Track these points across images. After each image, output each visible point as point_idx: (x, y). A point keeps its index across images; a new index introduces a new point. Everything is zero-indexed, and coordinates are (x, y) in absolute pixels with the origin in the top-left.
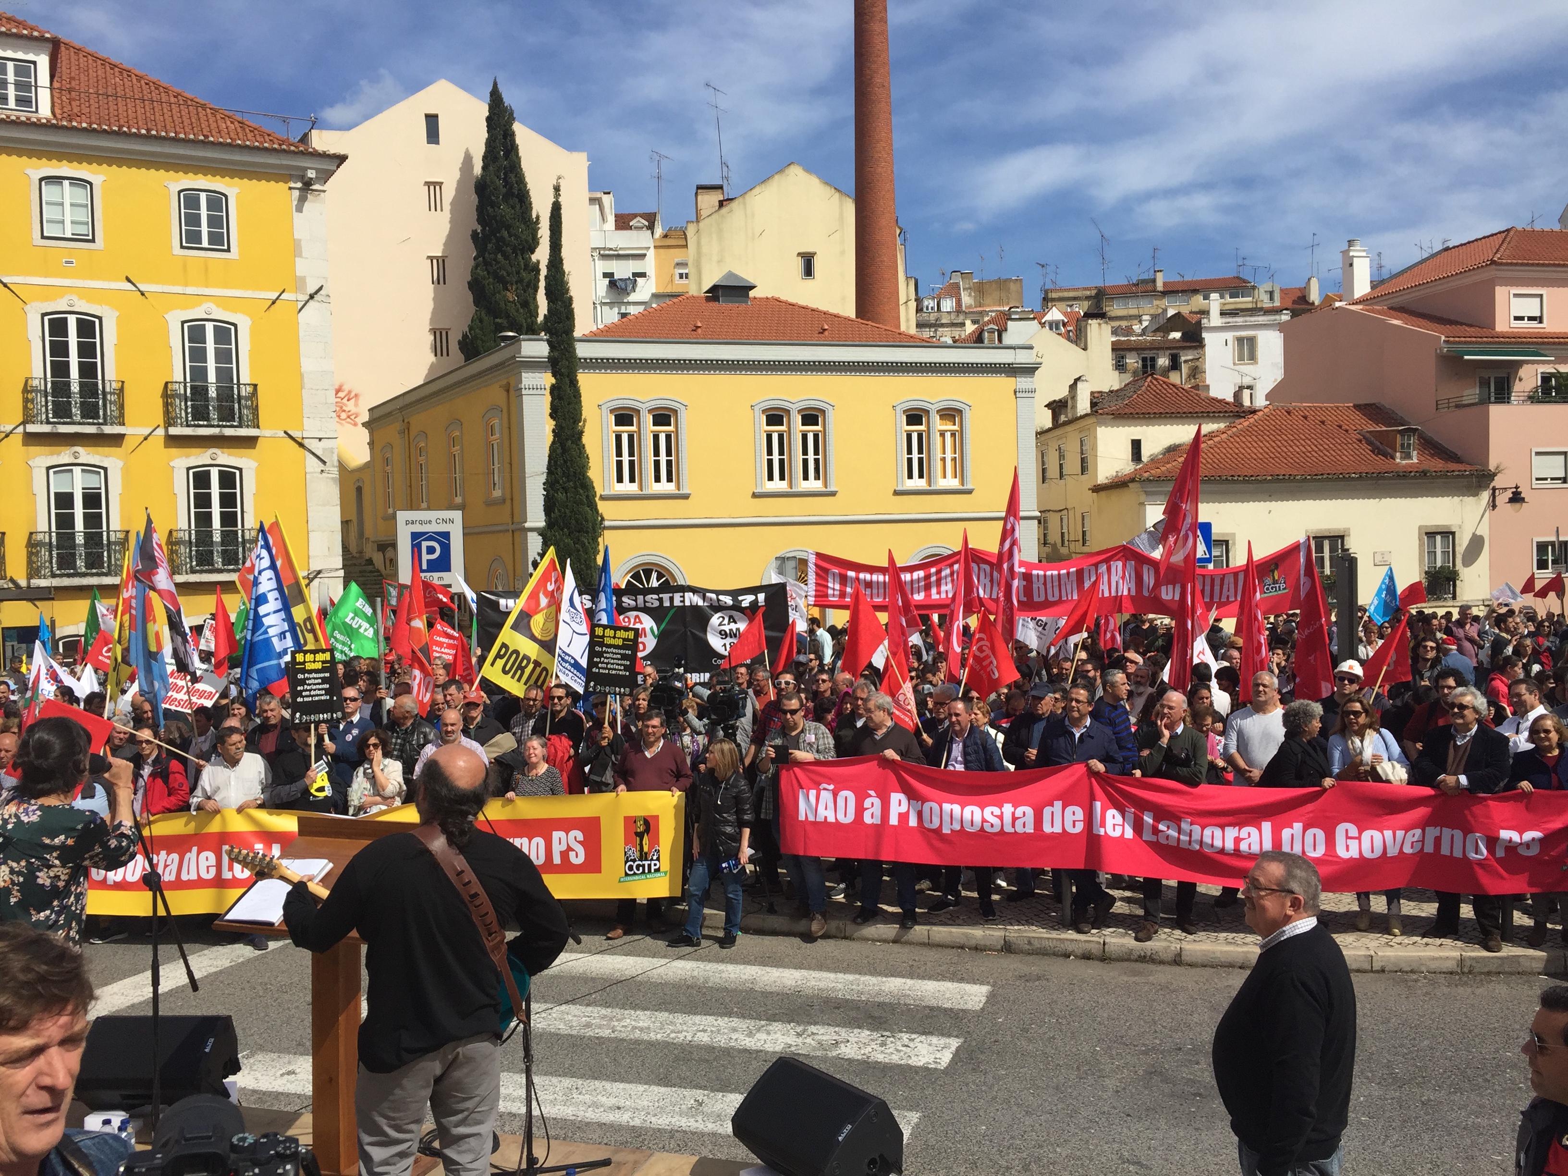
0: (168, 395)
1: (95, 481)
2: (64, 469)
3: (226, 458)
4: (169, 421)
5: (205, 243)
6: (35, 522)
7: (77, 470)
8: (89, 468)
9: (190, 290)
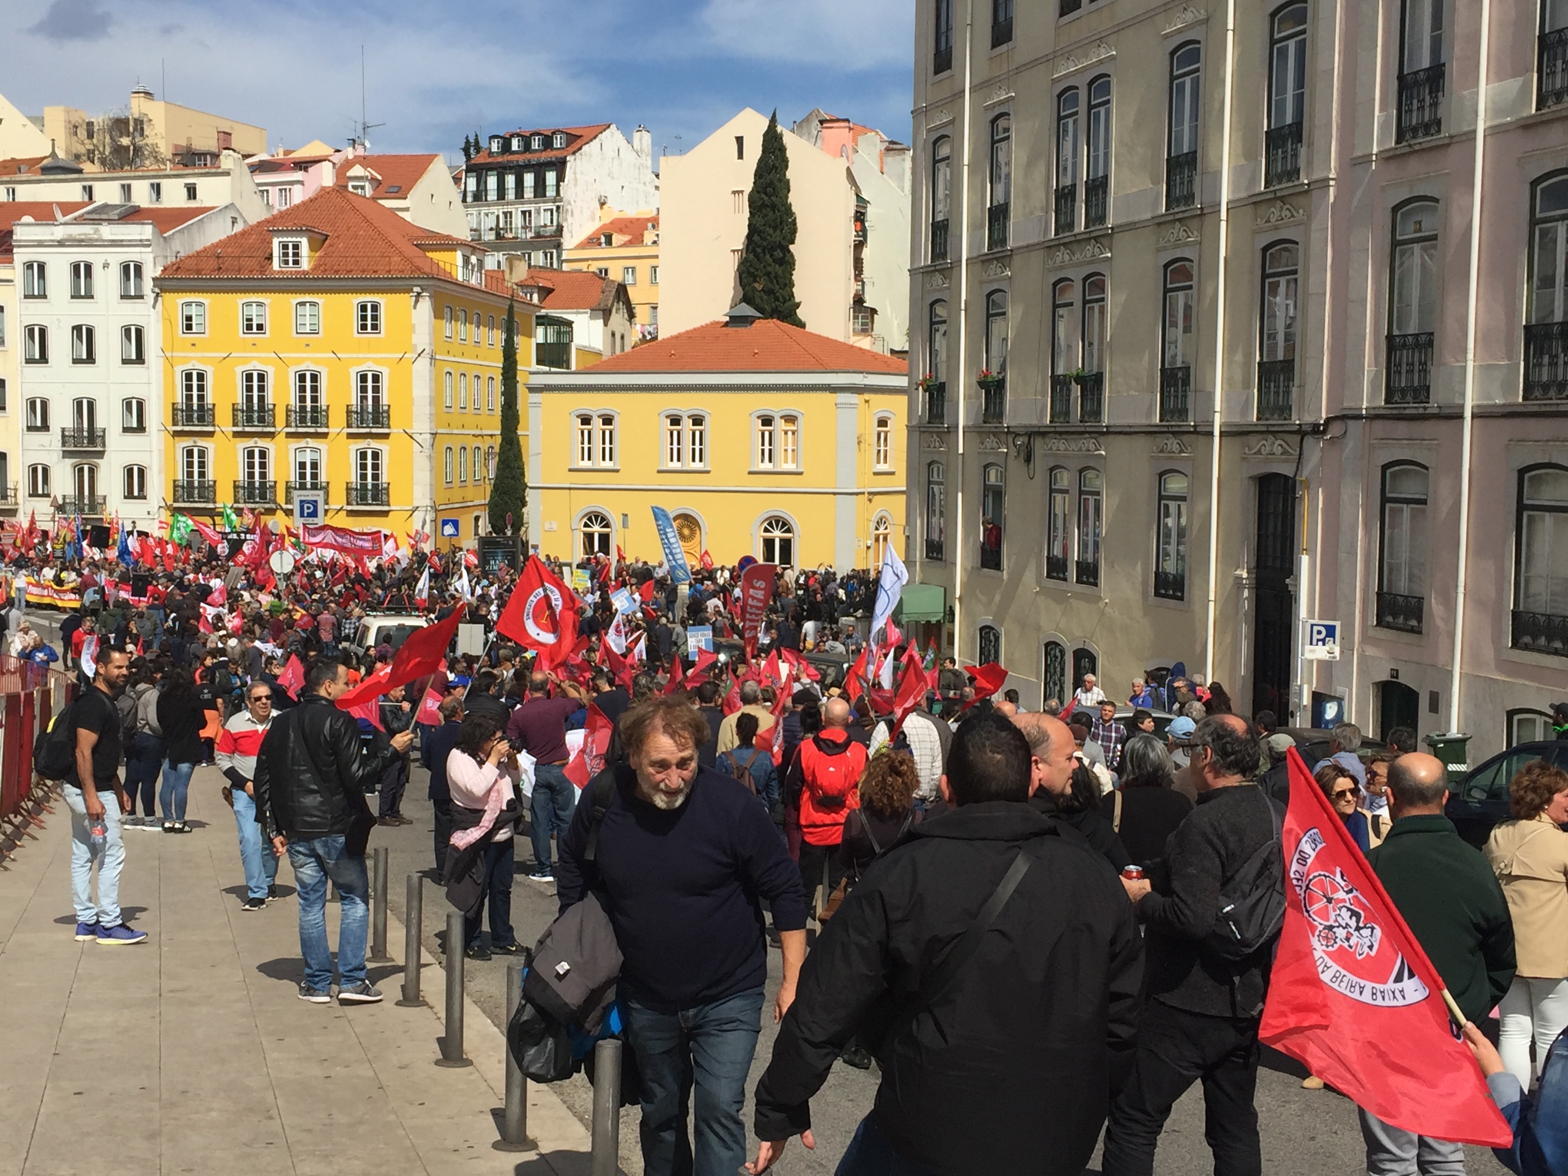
0: (349, 412)
1: (316, 456)
2: (302, 450)
3: (375, 444)
4: (349, 426)
5: (369, 330)
6: (289, 476)
7: (308, 450)
8: (314, 450)
9: (361, 355)
